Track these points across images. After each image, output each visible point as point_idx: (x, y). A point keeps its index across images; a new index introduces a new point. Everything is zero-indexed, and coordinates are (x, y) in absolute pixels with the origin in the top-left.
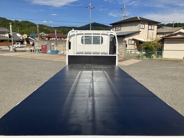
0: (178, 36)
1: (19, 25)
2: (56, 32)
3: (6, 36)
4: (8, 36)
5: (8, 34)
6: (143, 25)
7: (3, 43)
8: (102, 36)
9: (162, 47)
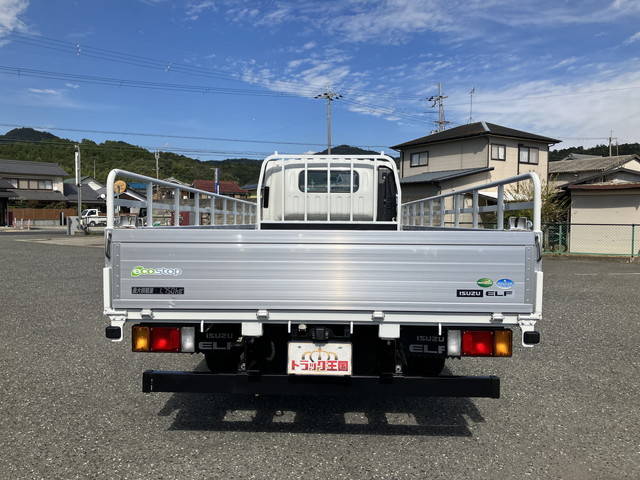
0: (616, 181)
1: (95, 155)
2: (216, 173)
3: (55, 189)
4: (61, 189)
5: (61, 184)
6: (501, 150)
7: (44, 209)
8: (357, 169)
9: (566, 217)
